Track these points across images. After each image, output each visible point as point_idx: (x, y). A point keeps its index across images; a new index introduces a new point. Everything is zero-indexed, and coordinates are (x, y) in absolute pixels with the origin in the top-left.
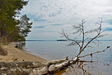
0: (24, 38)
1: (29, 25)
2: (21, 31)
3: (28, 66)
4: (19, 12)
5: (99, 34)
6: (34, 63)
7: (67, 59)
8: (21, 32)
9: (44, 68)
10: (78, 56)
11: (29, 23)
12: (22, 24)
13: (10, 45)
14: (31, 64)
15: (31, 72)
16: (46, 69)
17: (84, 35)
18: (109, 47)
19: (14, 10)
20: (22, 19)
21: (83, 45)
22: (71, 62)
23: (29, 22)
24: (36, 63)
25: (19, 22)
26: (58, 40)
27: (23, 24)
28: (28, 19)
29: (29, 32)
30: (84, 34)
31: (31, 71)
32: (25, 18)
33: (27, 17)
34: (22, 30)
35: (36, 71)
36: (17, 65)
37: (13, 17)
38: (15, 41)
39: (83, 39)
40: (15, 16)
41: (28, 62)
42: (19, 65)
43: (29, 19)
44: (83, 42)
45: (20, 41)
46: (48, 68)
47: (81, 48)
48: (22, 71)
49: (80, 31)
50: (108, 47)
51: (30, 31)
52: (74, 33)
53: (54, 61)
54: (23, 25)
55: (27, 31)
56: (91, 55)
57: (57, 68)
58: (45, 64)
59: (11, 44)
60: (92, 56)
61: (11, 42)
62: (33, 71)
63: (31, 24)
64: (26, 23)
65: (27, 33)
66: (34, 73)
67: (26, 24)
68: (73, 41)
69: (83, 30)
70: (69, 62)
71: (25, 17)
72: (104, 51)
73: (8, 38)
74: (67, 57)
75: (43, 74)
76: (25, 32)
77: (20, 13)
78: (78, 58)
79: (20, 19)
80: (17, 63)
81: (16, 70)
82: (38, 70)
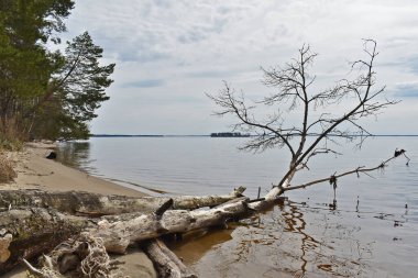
0: (83, 127)
1: (100, 75)
2: (70, 96)
3: (83, 209)
4: (60, 24)
5: (365, 100)
6: (104, 200)
7: (239, 196)
8: (71, 101)
9: (144, 216)
10: (284, 185)
11: (99, 66)
12: (72, 69)
13: (29, 149)
14: (93, 201)
15: (92, 227)
16: (149, 221)
17: (307, 107)
18: (403, 151)
19: (41, 16)
20: (72, 50)
21: (302, 144)
22: (252, 205)
23: (102, 63)
24: (115, 202)
25: (59, 62)
26: (214, 135)
27: (79, 70)
28: (98, 51)
29: (101, 103)
30: (307, 103)
31: (90, 224)
32: (87, 45)
33: (91, 45)
34: (75, 94)
35: (111, 225)
36: (36, 201)
37: (39, 41)
38: (46, 137)
39: (305, 124)
40: (45, 40)
41: (82, 194)
42: (44, 200)
43: (101, 51)
44: (304, 134)
45: (67, 136)
46: (158, 219)
47: (295, 157)
48: (52, 220)
49: (293, 91)
50: (397, 154)
51: (107, 98)
52: (269, 101)
53: (188, 197)
54: (77, 74)
55: (93, 98)
56: (331, 182)
57: (193, 220)
58: (149, 204)
59: (31, 146)
60: (335, 186)
61: (31, 140)
62: (100, 223)
63: (107, 71)
64: (91, 66)
65: (94, 107)
66: (101, 232)
67: (89, 72)
68: (267, 131)
69: (304, 88)
70: (245, 204)
71: (85, 45)
72: (382, 166)
73: (19, 123)
74: (243, 189)
75: (136, 236)
76: (88, 103)
77: (64, 29)
78: (283, 191)
79: (67, 51)
80: (36, 195)
81: (28, 213)
82: (119, 224)
